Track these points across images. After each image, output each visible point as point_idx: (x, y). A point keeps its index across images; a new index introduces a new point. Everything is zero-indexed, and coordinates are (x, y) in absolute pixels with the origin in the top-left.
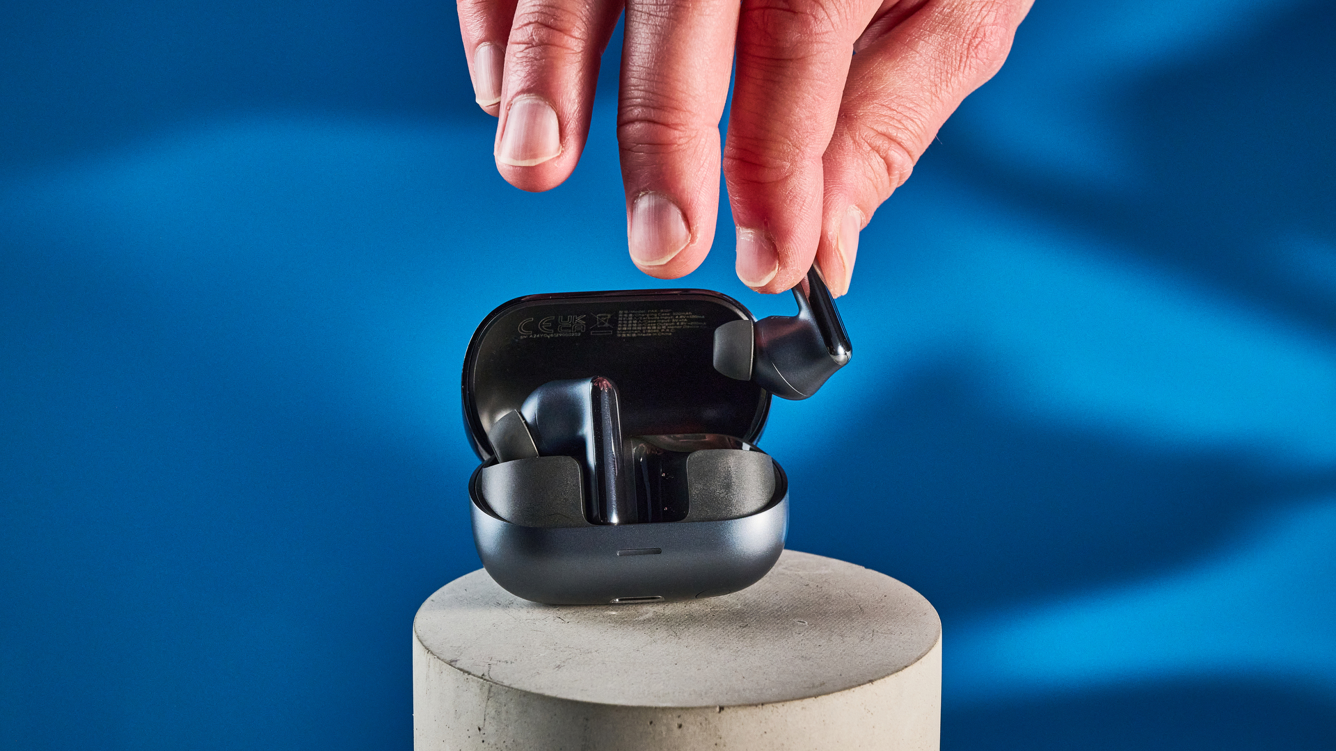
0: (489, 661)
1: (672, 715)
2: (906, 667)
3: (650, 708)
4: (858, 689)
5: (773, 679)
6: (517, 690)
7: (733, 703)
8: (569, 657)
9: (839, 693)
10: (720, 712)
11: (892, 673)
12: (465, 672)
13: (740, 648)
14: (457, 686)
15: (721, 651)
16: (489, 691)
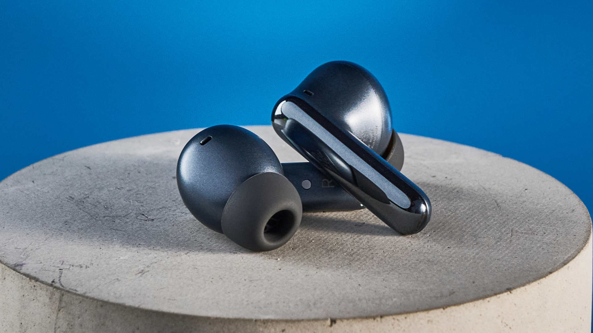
0: (59, 265)
1: (275, 329)
2: (551, 273)
3: (250, 320)
4: (493, 299)
5: (394, 288)
6: (93, 299)
7: (348, 315)
8: (155, 260)
9: (471, 304)
10: (331, 325)
11: (535, 280)
12: (31, 278)
13: (355, 250)
14: (22, 294)
15: (333, 254)
16: (61, 301)
